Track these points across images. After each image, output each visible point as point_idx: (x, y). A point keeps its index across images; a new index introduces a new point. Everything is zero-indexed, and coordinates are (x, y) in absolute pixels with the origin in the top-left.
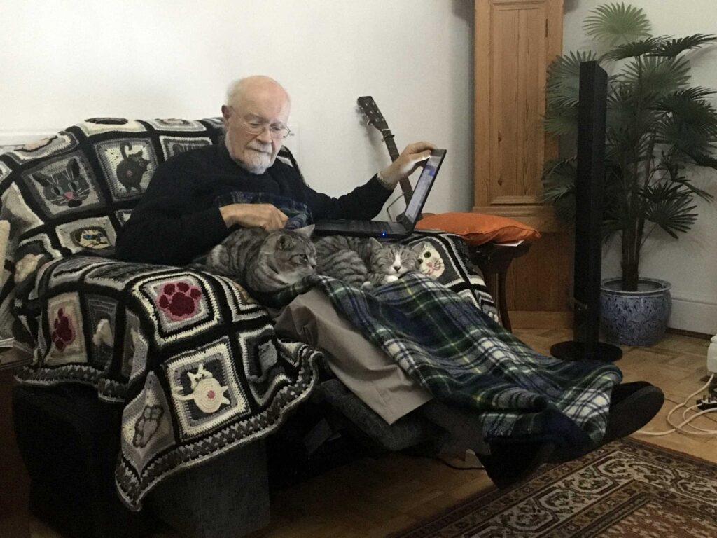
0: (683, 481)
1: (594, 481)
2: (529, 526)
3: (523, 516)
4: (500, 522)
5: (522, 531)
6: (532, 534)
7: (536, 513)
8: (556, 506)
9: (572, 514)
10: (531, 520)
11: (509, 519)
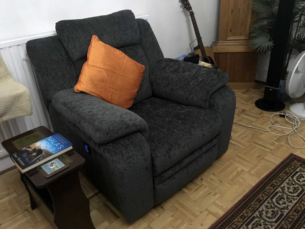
1: (294, 188)
2: (272, 218)
3: (268, 211)
4: (259, 216)
5: (269, 222)
6: (274, 224)
7: (273, 209)
8: (281, 205)
9: (289, 210)
10: (272, 214)
11: (262, 213)
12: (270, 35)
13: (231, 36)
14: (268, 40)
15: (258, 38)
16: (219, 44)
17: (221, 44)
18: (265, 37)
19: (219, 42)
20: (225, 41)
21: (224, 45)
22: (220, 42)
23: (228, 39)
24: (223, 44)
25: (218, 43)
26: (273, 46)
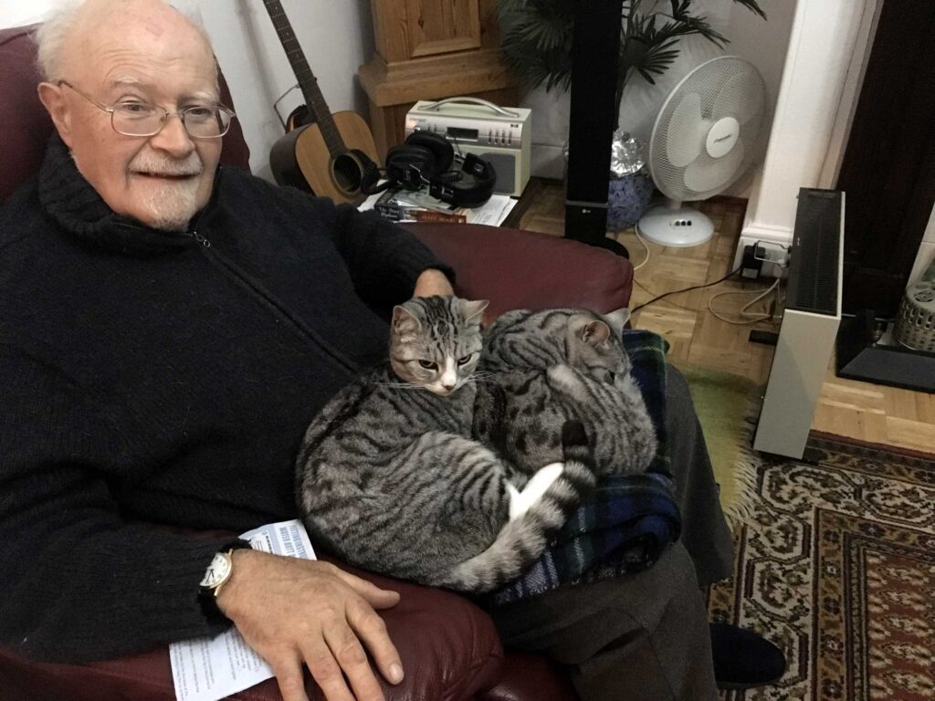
0: (865, 493)
1: (780, 529)
6: (801, 685)
7: (773, 631)
8: (781, 605)
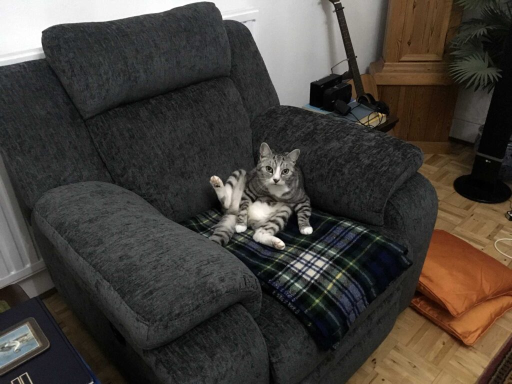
12: (490, 55)
13: (409, 54)
14: (487, 66)
15: (466, 60)
16: (384, 68)
17: (388, 68)
18: (481, 58)
19: (386, 63)
20: (397, 63)
21: (395, 71)
22: (388, 65)
23: (403, 59)
24: (393, 69)
25: (383, 66)
26: (498, 77)
